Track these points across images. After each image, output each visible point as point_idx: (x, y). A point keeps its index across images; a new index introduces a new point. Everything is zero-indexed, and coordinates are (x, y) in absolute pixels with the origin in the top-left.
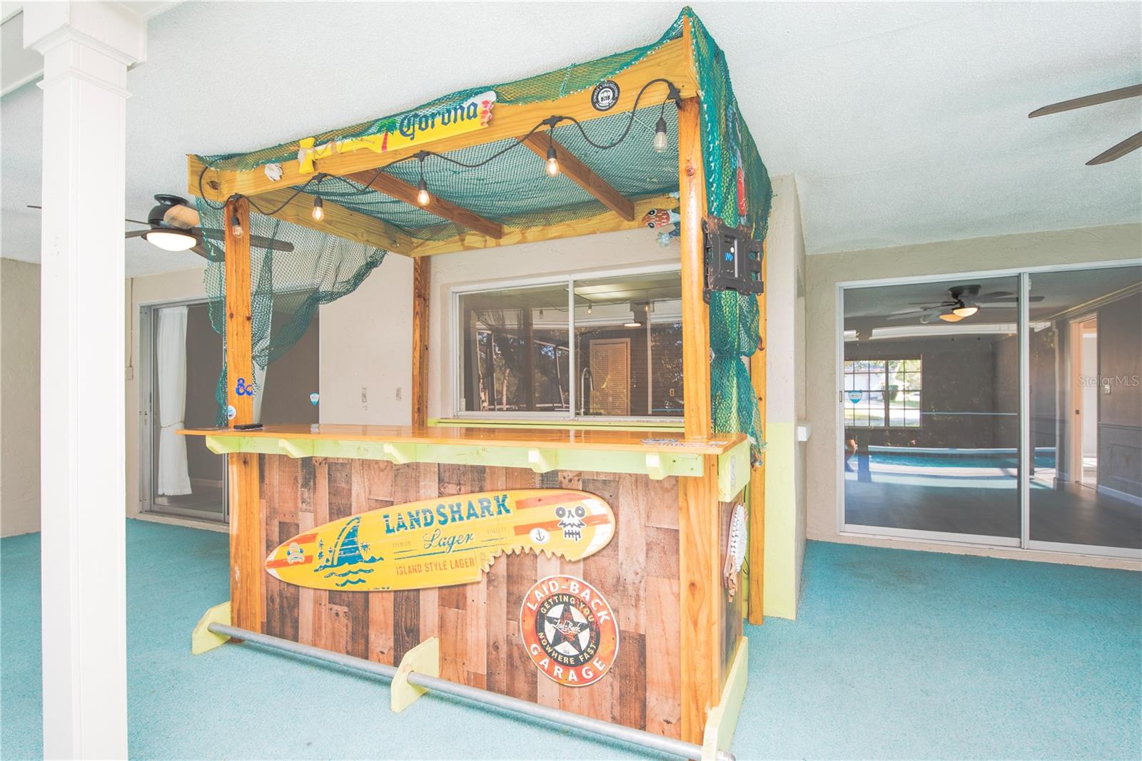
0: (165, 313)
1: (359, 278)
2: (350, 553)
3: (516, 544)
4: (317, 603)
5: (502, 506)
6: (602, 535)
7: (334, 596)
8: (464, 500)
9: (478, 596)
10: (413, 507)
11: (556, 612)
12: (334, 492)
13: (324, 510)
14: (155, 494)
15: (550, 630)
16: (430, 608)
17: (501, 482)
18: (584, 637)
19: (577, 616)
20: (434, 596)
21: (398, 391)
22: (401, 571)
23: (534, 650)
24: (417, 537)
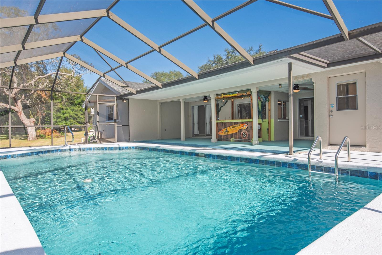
0: (195, 107)
1: (225, 104)
2: (227, 131)
3: (240, 128)
4: (223, 136)
5: (239, 125)
6: (247, 127)
7: (225, 135)
8: (236, 125)
9: (238, 133)
10: (232, 126)
11: (244, 134)
12: (225, 126)
13: (224, 128)
14: (194, 134)
15: (243, 135)
16: (234, 135)
17: (239, 123)
18: (246, 135)
19: (245, 134)
20: (234, 134)
21: (230, 117)
22: (231, 132)
23: (242, 137)
24: (232, 129)
